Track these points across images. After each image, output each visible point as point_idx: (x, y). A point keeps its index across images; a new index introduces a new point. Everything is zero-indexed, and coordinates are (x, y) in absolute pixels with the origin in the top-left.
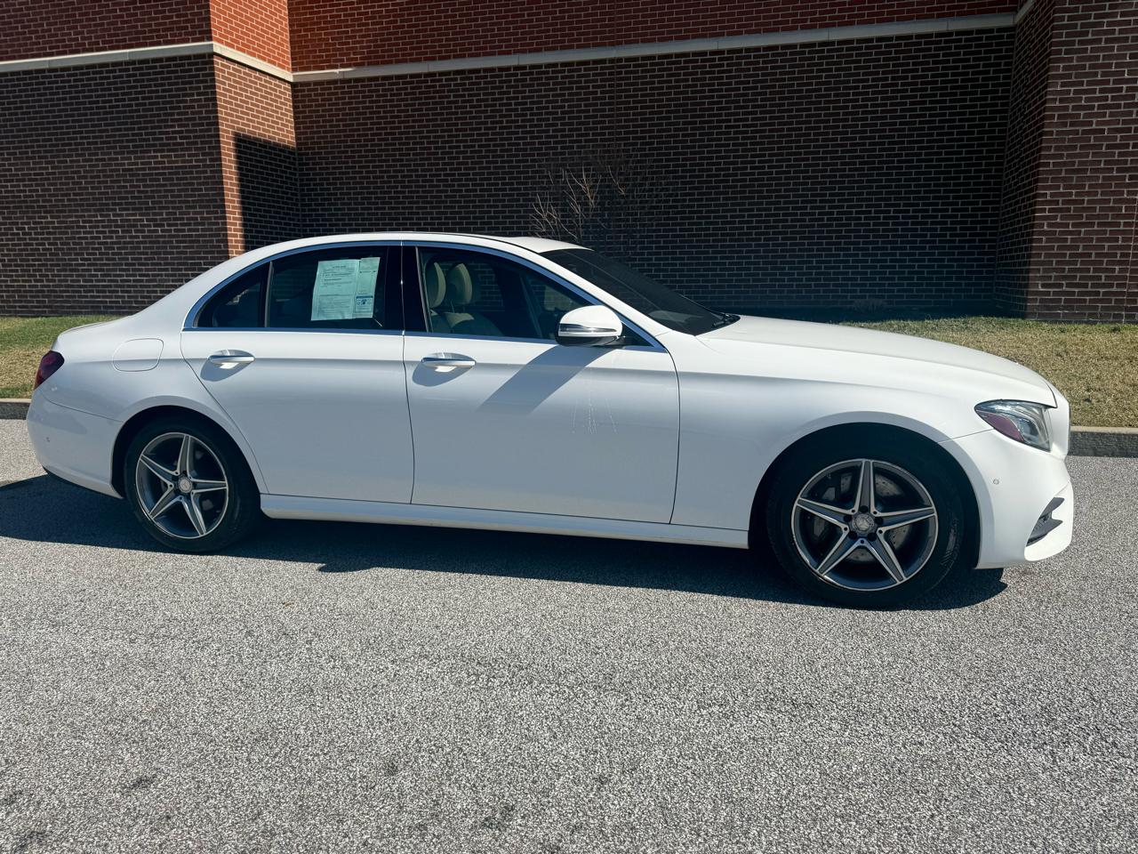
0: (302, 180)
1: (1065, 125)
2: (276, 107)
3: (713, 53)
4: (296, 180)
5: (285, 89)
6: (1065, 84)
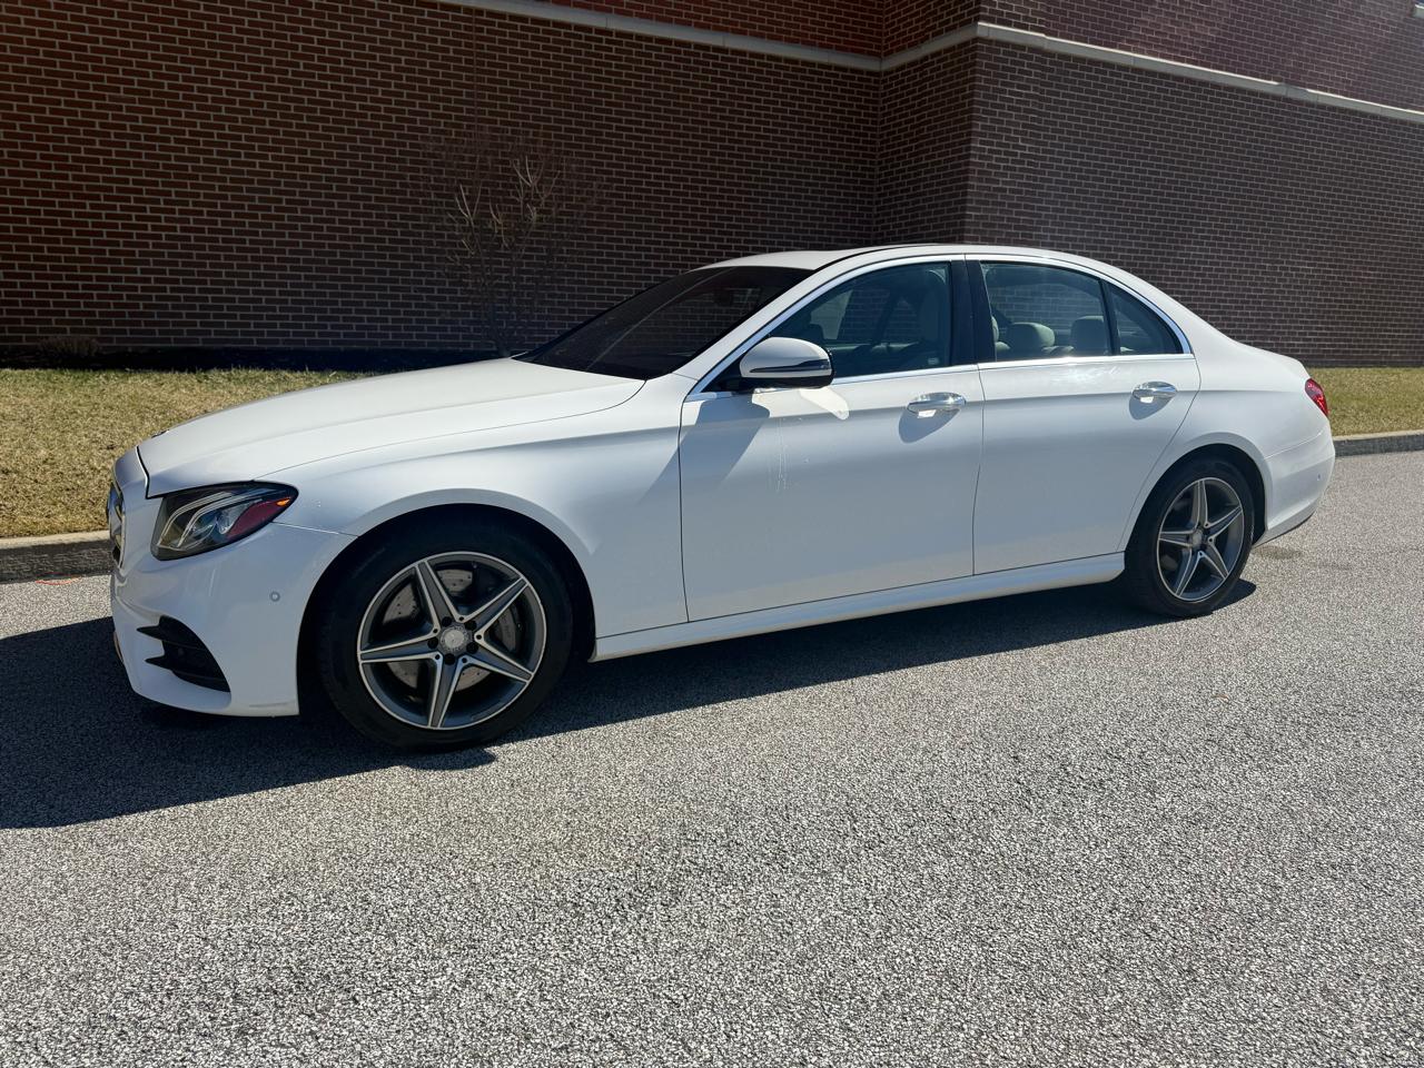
1: (981, 180)
3: (600, 31)
6: (982, 142)
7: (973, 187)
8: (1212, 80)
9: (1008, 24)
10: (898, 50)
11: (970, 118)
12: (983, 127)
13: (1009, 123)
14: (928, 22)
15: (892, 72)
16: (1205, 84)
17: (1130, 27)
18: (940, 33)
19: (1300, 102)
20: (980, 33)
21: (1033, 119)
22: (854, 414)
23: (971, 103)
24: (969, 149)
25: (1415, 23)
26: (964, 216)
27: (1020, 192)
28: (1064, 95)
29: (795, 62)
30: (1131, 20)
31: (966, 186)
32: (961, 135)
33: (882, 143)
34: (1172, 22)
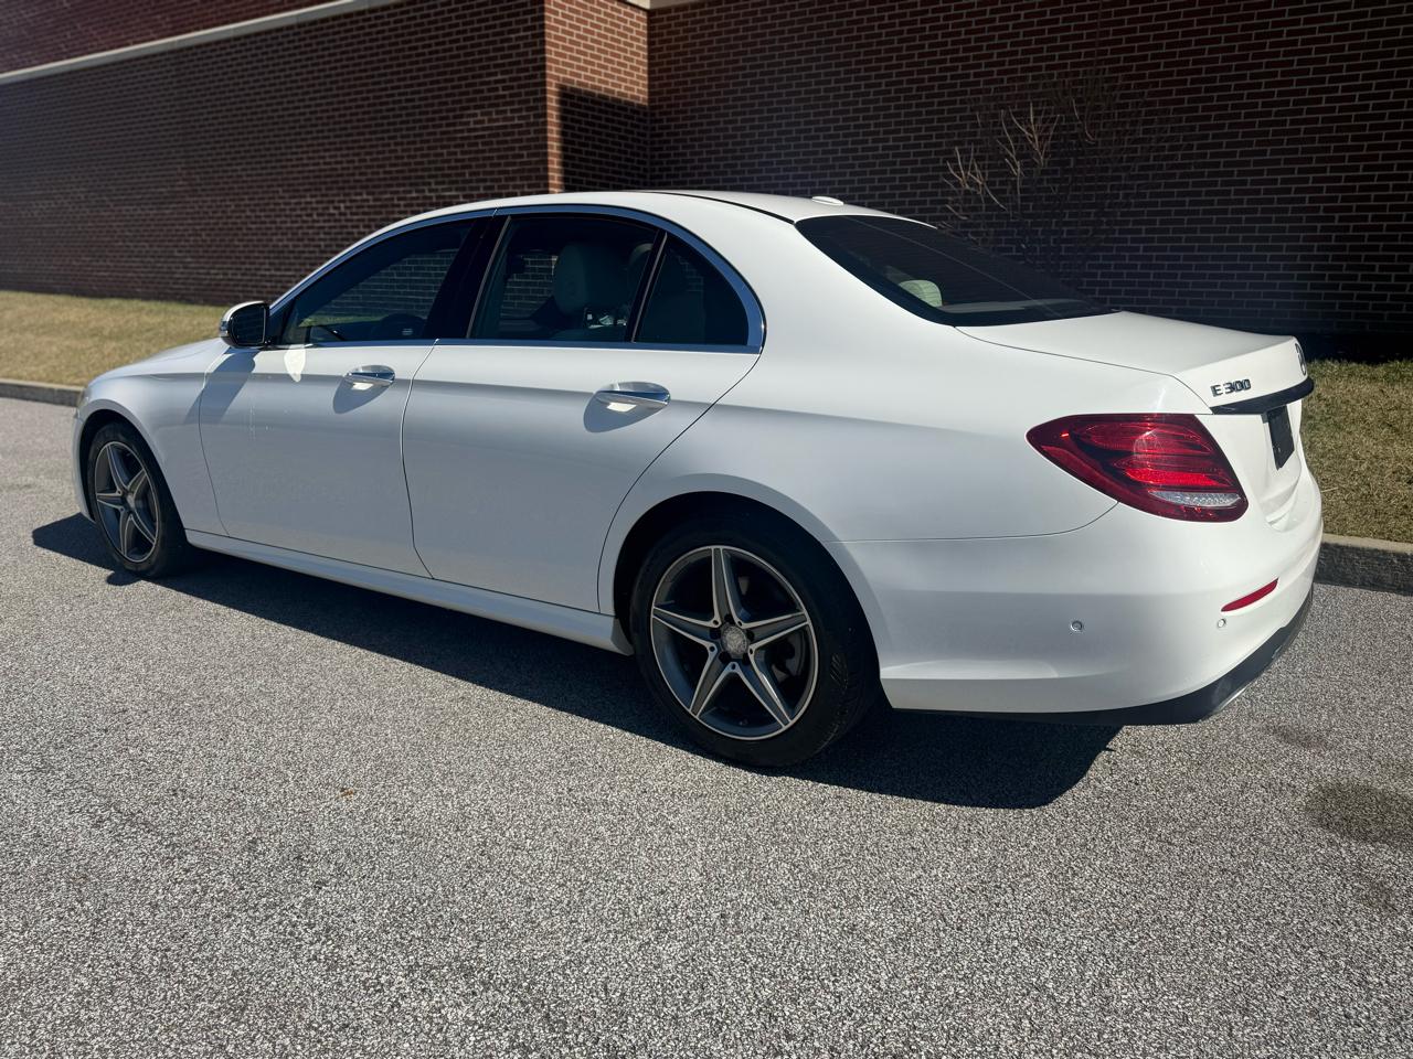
0: (653, 143)
2: (626, 44)
4: (645, 142)
5: (638, 18)
22: (306, 378)
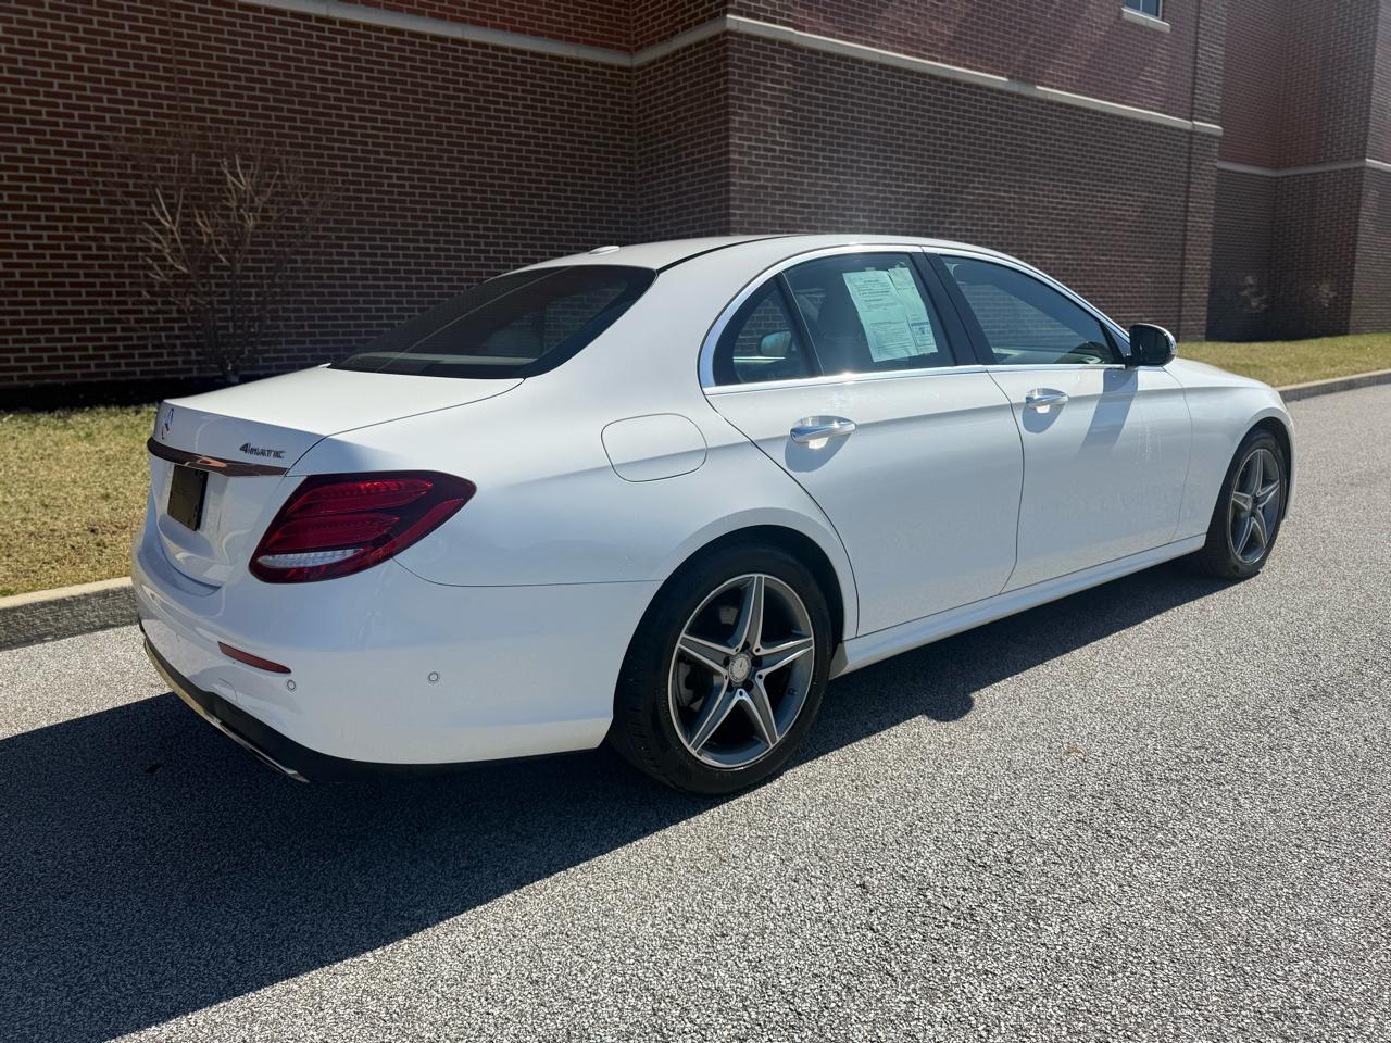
1: (743, 177)
3: (320, 19)
6: (740, 138)
7: (734, 184)
8: (952, 76)
9: (757, 17)
10: (648, 44)
11: (727, 113)
12: (741, 122)
13: (765, 118)
14: (676, 16)
15: (643, 68)
16: (946, 80)
17: (873, 23)
18: (689, 26)
19: (1030, 98)
20: (730, 26)
21: (789, 115)
23: (726, 98)
24: (728, 145)
25: (1122, 25)
26: (729, 215)
27: (781, 189)
28: (817, 90)
29: (541, 56)
30: (873, 17)
31: (728, 184)
32: (719, 131)
33: (640, 141)
34: (912, 19)
